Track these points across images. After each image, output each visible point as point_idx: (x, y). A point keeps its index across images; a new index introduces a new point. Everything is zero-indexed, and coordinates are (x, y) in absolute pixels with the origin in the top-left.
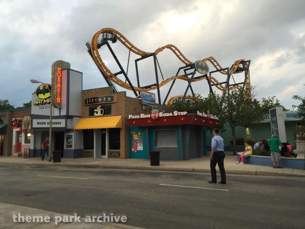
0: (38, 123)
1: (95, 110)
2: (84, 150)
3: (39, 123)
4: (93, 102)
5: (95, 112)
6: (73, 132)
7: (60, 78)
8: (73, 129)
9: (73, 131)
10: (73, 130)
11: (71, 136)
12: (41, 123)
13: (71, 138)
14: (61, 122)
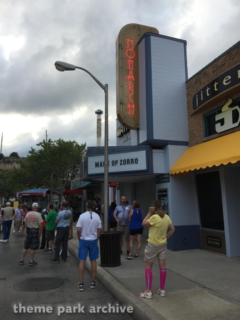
0: (97, 165)
1: (218, 117)
2: (201, 228)
3: (98, 163)
4: (208, 95)
5: (219, 121)
6: (169, 181)
7: (132, 61)
8: (168, 174)
9: (169, 178)
10: (167, 176)
11: (166, 191)
12: (101, 163)
13: (166, 196)
14: (137, 159)
